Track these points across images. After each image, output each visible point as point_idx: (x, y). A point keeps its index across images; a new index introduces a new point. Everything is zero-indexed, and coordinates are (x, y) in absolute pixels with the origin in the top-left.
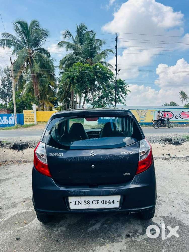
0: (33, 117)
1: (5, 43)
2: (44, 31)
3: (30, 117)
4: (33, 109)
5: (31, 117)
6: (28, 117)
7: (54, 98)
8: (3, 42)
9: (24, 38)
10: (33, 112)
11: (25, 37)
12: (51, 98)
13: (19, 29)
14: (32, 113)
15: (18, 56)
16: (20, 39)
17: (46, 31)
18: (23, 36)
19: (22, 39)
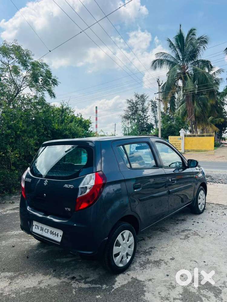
0: (180, 144)
1: (156, 64)
2: (203, 38)
3: (176, 144)
4: (180, 135)
5: (178, 144)
6: (174, 144)
7: (220, 119)
8: (155, 63)
9: (178, 54)
10: (180, 139)
11: (179, 52)
12: (216, 120)
13: (173, 45)
14: (178, 139)
15: (168, 75)
16: (174, 55)
17: (205, 38)
18: (177, 50)
19: (176, 54)
